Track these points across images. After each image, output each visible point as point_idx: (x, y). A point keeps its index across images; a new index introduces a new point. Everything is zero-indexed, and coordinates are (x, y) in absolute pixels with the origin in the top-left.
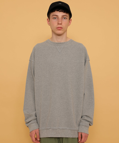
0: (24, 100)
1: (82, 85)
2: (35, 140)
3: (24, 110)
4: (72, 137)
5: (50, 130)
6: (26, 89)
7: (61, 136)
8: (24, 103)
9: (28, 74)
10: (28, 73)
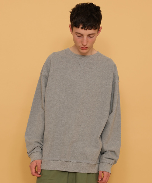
0: (28, 124)
1: (106, 113)
2: (35, 173)
3: (25, 136)
4: (87, 172)
5: (59, 161)
6: (31, 110)
7: (73, 170)
8: (27, 127)
9: (36, 91)
10: (37, 89)
